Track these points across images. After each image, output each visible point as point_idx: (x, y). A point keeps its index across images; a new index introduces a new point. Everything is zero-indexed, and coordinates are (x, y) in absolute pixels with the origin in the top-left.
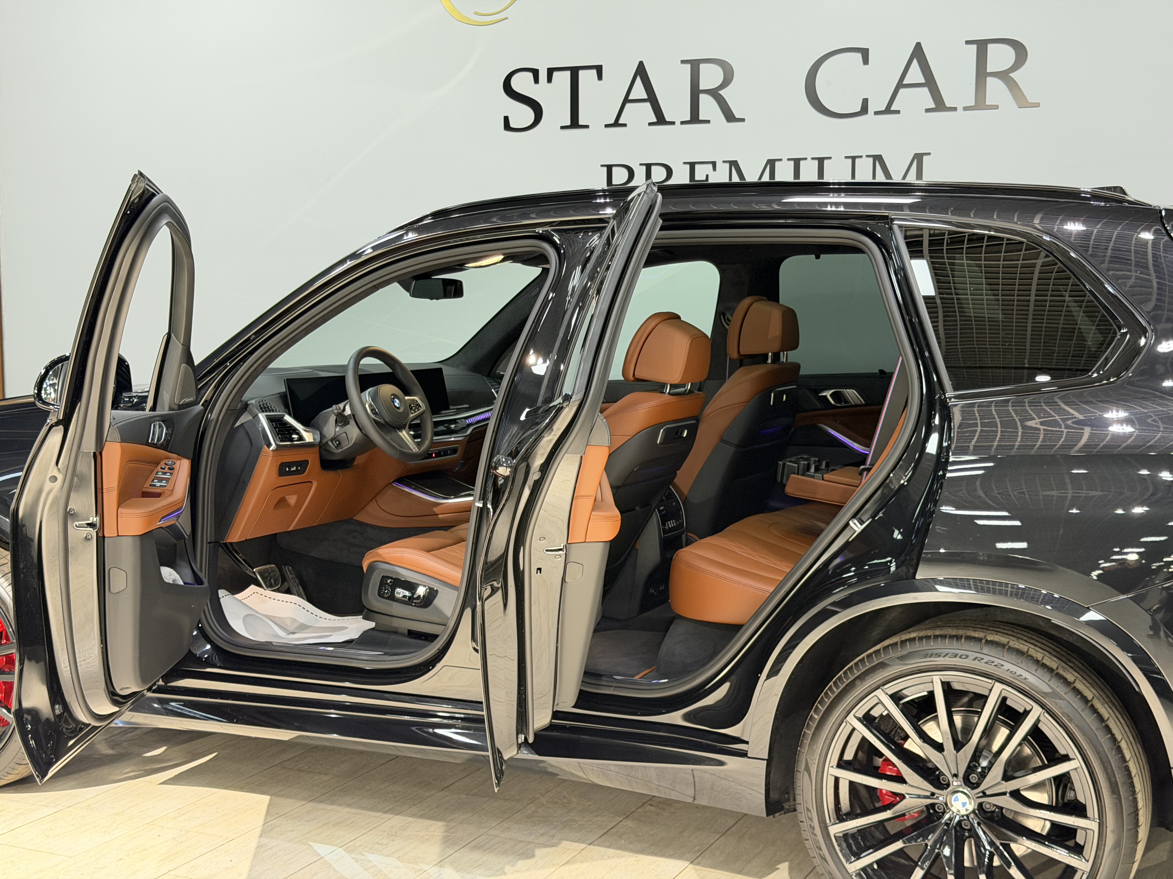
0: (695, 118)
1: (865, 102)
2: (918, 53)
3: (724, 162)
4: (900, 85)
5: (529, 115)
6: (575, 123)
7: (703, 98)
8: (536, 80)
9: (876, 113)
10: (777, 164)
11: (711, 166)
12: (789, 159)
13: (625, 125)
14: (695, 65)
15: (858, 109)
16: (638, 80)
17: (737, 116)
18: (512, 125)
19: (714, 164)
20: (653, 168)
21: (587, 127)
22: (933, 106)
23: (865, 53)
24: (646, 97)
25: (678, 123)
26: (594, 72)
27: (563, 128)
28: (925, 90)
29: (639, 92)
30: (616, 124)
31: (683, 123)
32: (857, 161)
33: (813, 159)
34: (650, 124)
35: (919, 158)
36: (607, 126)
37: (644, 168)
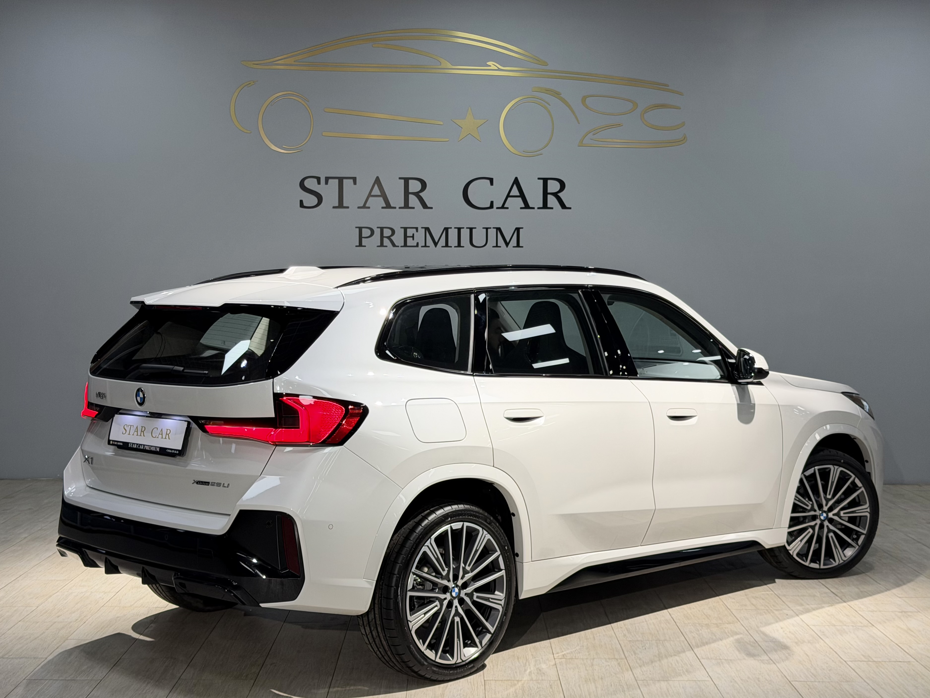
0: (406, 206)
1: (492, 203)
2: (516, 182)
3: (422, 228)
4: (508, 196)
5: (314, 200)
6: (341, 205)
7: (411, 196)
8: (319, 183)
9: (497, 208)
10: (449, 230)
11: (415, 230)
12: (455, 228)
13: (369, 208)
14: (406, 181)
15: (489, 206)
16: (376, 186)
17: (429, 206)
18: (305, 204)
19: (417, 229)
20: (385, 230)
21: (348, 207)
22: (523, 206)
23: (491, 180)
24: (379, 194)
25: (397, 208)
26: (352, 181)
27: (334, 207)
28: (520, 199)
29: (376, 191)
30: (364, 207)
31: (400, 208)
32: (489, 230)
33: (467, 228)
34: (383, 208)
35: (518, 230)
36: (359, 208)
37: (379, 229)
